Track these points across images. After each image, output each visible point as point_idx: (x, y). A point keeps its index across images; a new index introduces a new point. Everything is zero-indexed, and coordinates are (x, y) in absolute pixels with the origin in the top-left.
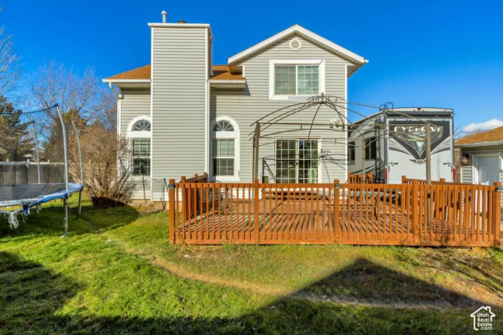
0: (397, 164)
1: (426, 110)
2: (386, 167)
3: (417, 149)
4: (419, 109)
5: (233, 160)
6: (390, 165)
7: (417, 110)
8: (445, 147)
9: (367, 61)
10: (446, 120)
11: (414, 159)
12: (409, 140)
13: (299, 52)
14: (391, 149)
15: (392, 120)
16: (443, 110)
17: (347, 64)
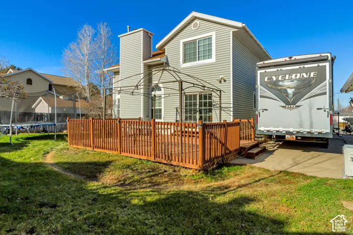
0: (267, 110)
1: (298, 57)
2: (257, 112)
3: (287, 96)
4: (290, 58)
5: (161, 109)
6: (261, 111)
7: (287, 59)
8: (319, 92)
9: (244, 25)
10: (321, 64)
11: (285, 105)
12: (279, 88)
13: (199, 30)
14: (261, 97)
15: (263, 71)
16: (318, 55)
17: (232, 30)
